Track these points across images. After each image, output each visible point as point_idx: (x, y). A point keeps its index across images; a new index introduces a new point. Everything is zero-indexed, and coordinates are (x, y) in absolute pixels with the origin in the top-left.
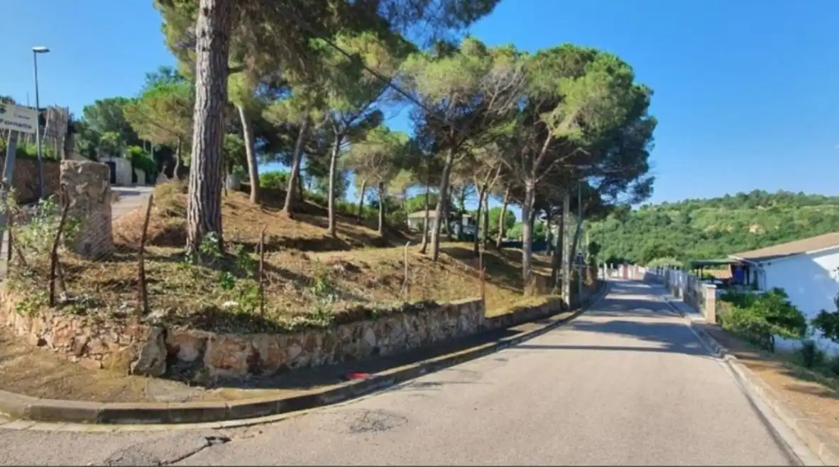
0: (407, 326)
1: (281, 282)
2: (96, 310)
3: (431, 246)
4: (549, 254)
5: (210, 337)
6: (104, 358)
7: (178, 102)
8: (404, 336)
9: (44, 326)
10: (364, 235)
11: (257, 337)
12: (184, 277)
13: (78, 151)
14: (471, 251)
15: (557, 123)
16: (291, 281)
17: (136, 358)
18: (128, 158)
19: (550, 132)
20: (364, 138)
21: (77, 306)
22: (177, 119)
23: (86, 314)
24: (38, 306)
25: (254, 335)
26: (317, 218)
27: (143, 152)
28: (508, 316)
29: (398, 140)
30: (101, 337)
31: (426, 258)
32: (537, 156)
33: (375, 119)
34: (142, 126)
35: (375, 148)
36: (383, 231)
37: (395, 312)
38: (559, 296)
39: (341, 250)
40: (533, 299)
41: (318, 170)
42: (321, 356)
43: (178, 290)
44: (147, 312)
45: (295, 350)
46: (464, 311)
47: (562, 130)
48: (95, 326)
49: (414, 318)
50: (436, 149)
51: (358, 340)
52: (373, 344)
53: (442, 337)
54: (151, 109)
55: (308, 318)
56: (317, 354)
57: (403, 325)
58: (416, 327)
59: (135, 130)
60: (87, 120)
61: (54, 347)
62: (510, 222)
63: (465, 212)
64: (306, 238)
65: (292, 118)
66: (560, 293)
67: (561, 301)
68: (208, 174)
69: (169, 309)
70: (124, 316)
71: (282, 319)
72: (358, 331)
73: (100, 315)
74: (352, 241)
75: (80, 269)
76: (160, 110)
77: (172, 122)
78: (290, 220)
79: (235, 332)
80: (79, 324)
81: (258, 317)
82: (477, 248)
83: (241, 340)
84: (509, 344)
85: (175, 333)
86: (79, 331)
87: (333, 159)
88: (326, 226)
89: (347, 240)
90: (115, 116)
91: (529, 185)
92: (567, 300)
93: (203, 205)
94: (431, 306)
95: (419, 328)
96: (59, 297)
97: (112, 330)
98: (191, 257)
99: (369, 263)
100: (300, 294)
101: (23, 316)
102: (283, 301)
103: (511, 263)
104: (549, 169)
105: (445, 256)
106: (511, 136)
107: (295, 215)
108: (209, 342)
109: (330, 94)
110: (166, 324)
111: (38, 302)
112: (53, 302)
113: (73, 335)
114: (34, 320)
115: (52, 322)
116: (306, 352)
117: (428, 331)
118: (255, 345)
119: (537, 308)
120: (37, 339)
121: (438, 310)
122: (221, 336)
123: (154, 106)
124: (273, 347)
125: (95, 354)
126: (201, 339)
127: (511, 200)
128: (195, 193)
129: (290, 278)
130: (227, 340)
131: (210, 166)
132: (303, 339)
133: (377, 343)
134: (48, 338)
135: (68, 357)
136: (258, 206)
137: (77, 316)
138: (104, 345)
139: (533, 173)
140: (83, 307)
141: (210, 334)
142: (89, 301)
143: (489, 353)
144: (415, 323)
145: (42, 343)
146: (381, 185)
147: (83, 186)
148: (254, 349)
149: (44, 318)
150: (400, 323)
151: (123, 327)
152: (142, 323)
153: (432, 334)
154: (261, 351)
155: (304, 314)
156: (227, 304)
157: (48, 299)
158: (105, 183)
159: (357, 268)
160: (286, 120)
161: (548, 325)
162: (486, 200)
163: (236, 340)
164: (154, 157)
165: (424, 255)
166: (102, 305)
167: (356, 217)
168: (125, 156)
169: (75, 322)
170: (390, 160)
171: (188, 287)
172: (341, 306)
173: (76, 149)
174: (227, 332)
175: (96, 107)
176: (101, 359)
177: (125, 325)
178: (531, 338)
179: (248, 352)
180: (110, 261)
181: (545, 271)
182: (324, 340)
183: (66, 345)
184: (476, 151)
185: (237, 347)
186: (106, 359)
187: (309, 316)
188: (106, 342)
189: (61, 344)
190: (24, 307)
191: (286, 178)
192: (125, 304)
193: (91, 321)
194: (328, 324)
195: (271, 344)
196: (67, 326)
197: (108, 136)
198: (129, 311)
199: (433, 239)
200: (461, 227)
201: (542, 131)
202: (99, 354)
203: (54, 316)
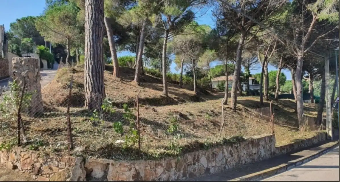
0: (226, 154)
1: (144, 126)
2: (44, 147)
3: (231, 100)
4: (312, 102)
5: (111, 163)
6: (51, 176)
7: (67, 17)
8: (224, 160)
9: (16, 158)
10: (185, 94)
11: (138, 162)
12: (87, 126)
13: (11, 51)
14: (257, 102)
15: (319, 10)
16: (149, 126)
17: (69, 176)
18: (37, 53)
19: (314, 17)
20: (182, 31)
21: (33, 145)
22: (67, 27)
23: (39, 150)
24: (12, 146)
25: (136, 161)
26: (154, 84)
27: (46, 49)
28: (291, 145)
29: (204, 31)
30: (48, 163)
31: (228, 108)
32: (305, 34)
33: (189, 17)
34: (46, 33)
35: (189, 37)
36: (196, 91)
37: (218, 145)
38: (324, 131)
39: (172, 105)
40: (307, 133)
41: (152, 54)
42: (175, 174)
43: (85, 133)
44: (72, 148)
45: (160, 170)
46: (262, 143)
47: (323, 15)
48: (45, 157)
49: (230, 148)
50: (231, 34)
51: (197, 164)
52: (206, 166)
53: (249, 161)
54: (51, 22)
55: (165, 149)
56: (173, 173)
57: (223, 153)
58: (232, 155)
59: (42, 36)
60: (13, 32)
61: (22, 170)
62: (282, 81)
63: (250, 75)
64: (150, 98)
65: (135, 21)
66: (325, 129)
67: (326, 134)
68: (96, 61)
69: (85, 146)
70: (60, 151)
71: (151, 151)
72: (196, 157)
73: (47, 150)
74: (178, 99)
75: (29, 123)
76: (56, 22)
77: (63, 29)
78: (139, 87)
79: (124, 159)
80: (36, 156)
81: (137, 149)
82: (262, 99)
83: (128, 164)
84: (295, 165)
85: (90, 161)
86: (36, 160)
87: (164, 46)
88: (162, 90)
89: (175, 98)
90: (28, 28)
91: (299, 55)
92: (330, 134)
93: (93, 80)
94: (240, 140)
95: (234, 154)
96: (23, 140)
97: (54, 159)
98: (97, 113)
99: (192, 112)
100: (156, 134)
101: (3, 152)
102: (148, 139)
103: (286, 109)
104: (314, 43)
105: (240, 106)
106: (284, 22)
107: (141, 83)
108: (110, 166)
109: (165, 4)
110: (84, 155)
111: (11, 143)
112: (19, 144)
113: (33, 163)
114: (10, 154)
115: (20, 155)
116: (166, 171)
117: (239, 157)
118: (137, 168)
119: (309, 140)
120: (12, 165)
121: (244, 143)
122: (117, 162)
123: (53, 20)
124: (147, 168)
125: (46, 174)
126: (105, 164)
127: (284, 66)
128: (89, 74)
129: (148, 124)
130: (120, 164)
131: (96, 56)
132: (164, 163)
133: (208, 165)
134: (18, 165)
135: (30, 175)
136: (119, 79)
137: (34, 151)
138: (51, 169)
139: (302, 46)
140: (37, 145)
141: (111, 161)
142: (40, 142)
143: (283, 172)
144: (231, 151)
145: (15, 167)
146: (194, 60)
147: (25, 72)
148: (136, 170)
149: (16, 153)
150: (221, 152)
151: (60, 157)
152: (71, 155)
153: (242, 159)
154: (140, 171)
155: (163, 147)
156: (118, 141)
157: (17, 141)
158: (37, 70)
159: (186, 116)
160: (131, 23)
161: (320, 151)
162: (266, 67)
163: (126, 164)
164: (53, 52)
165: (227, 106)
166: (47, 144)
167: (178, 83)
168: (36, 52)
169: (33, 155)
170: (200, 45)
171: (91, 131)
172: (184, 142)
173: (9, 49)
174: (121, 159)
175: (17, 23)
176: (49, 177)
177: (61, 156)
178: (309, 161)
179: (133, 172)
180: (44, 117)
181: (312, 114)
182: (176, 163)
183: (29, 169)
184: (259, 34)
185: (127, 169)
186: (52, 177)
187: (166, 148)
188: (52, 167)
189: (26, 169)
190: (4, 147)
191: (133, 60)
192: (59, 143)
193: (42, 154)
194: (178, 153)
195: (146, 167)
196: (29, 157)
197: (25, 41)
198: (62, 147)
199: (232, 94)
200: (248, 86)
201: (308, 16)
202: (48, 174)
203: (21, 152)
